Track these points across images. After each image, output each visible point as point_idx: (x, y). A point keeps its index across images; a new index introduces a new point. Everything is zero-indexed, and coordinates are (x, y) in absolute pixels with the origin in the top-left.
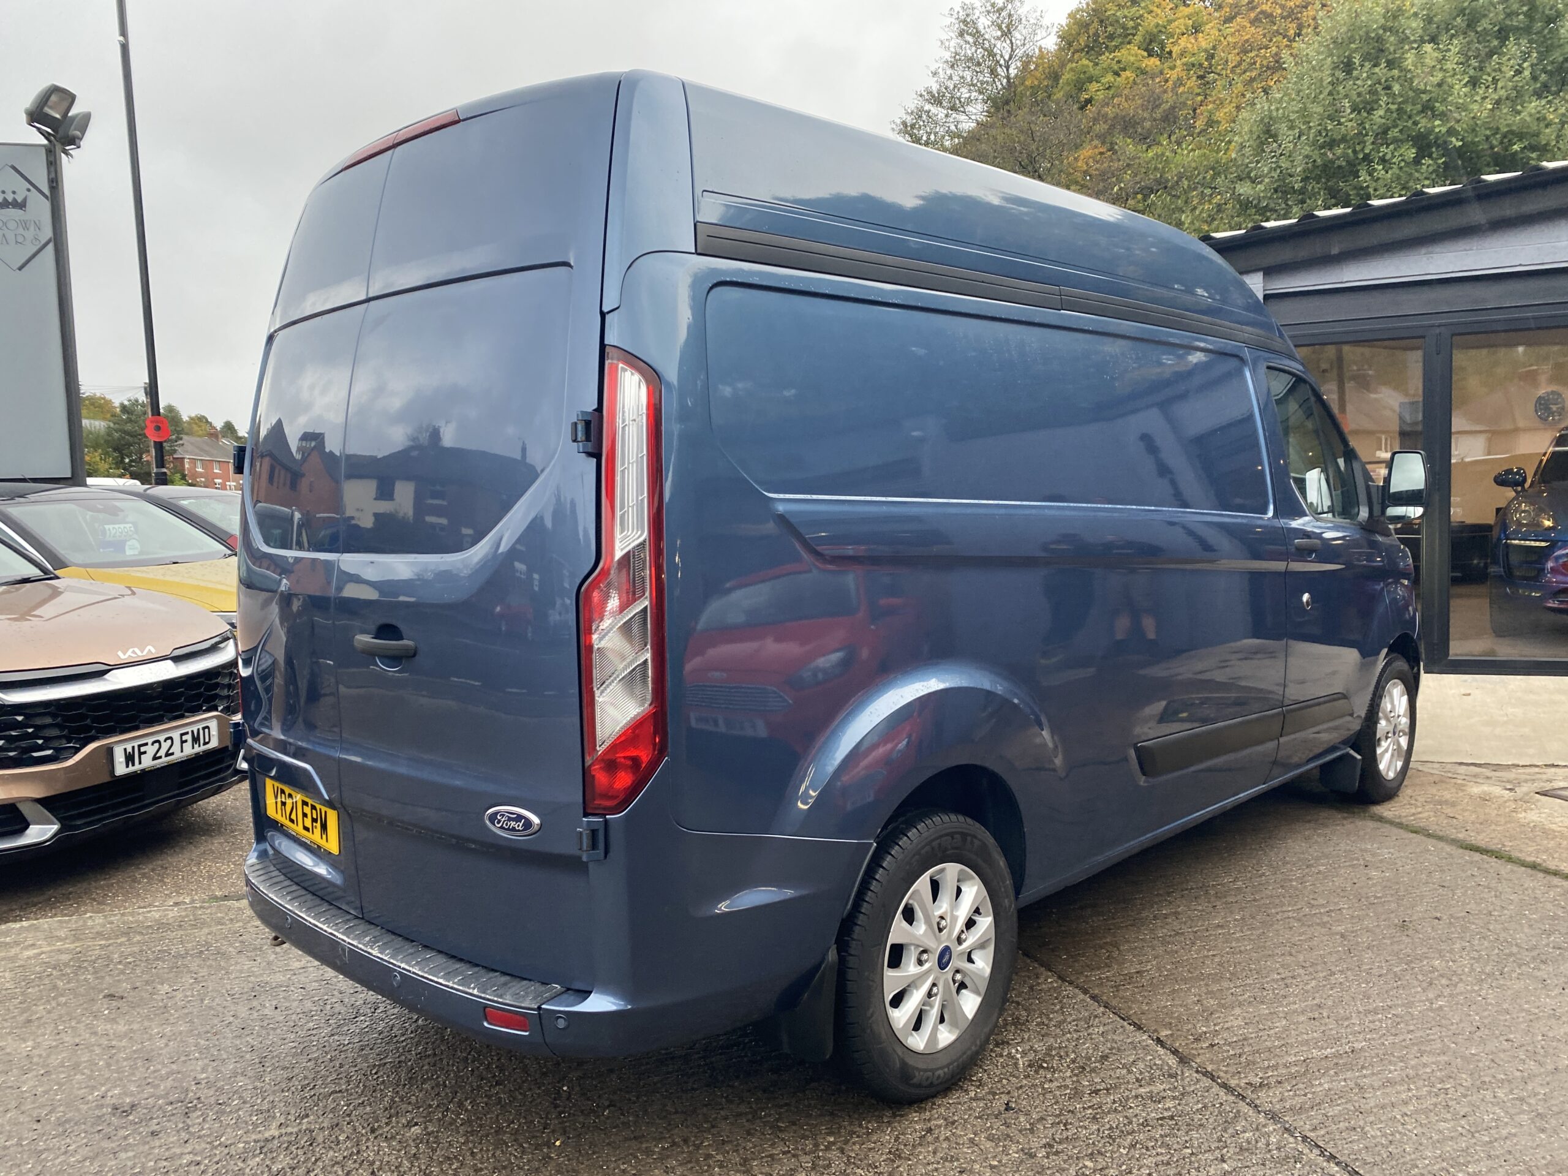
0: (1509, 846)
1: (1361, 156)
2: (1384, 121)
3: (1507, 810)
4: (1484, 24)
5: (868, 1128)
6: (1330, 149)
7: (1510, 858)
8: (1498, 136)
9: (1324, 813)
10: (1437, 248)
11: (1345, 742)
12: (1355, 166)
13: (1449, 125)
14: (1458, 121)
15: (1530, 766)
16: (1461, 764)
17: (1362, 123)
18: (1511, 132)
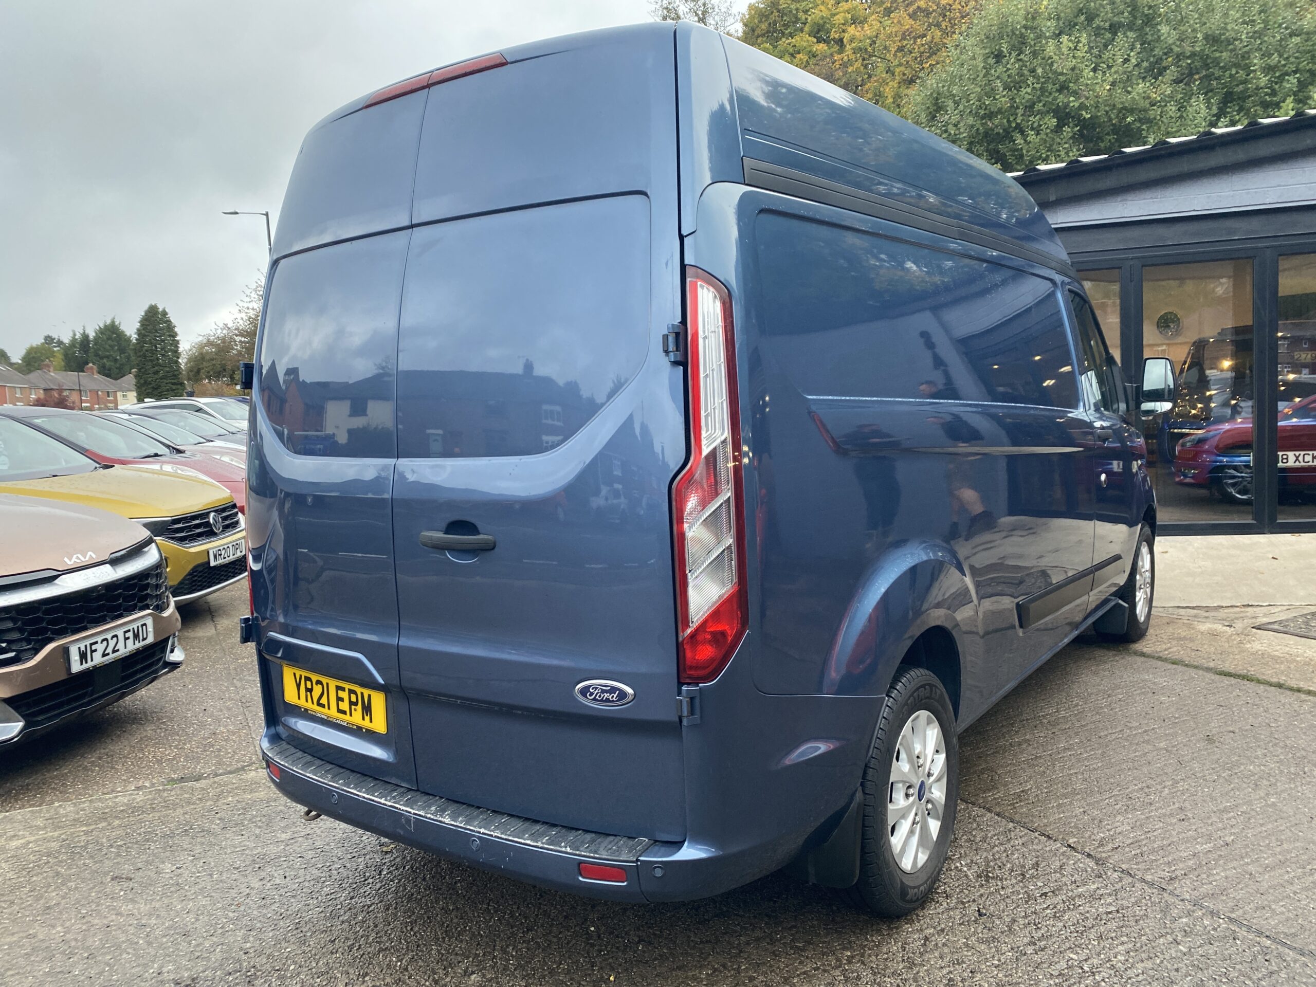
0: (1252, 671)
1: (1014, 125)
2: (1030, 97)
3: (1235, 642)
4: (1097, 22)
5: (873, 941)
6: (990, 120)
7: (1259, 680)
8: (1114, 111)
9: (1099, 653)
10: (1130, 197)
11: (1114, 594)
12: (1009, 133)
13: (1081, 101)
14: (1087, 98)
15: (1231, 606)
16: (1178, 607)
17: (1013, 98)
18: (1125, 108)
